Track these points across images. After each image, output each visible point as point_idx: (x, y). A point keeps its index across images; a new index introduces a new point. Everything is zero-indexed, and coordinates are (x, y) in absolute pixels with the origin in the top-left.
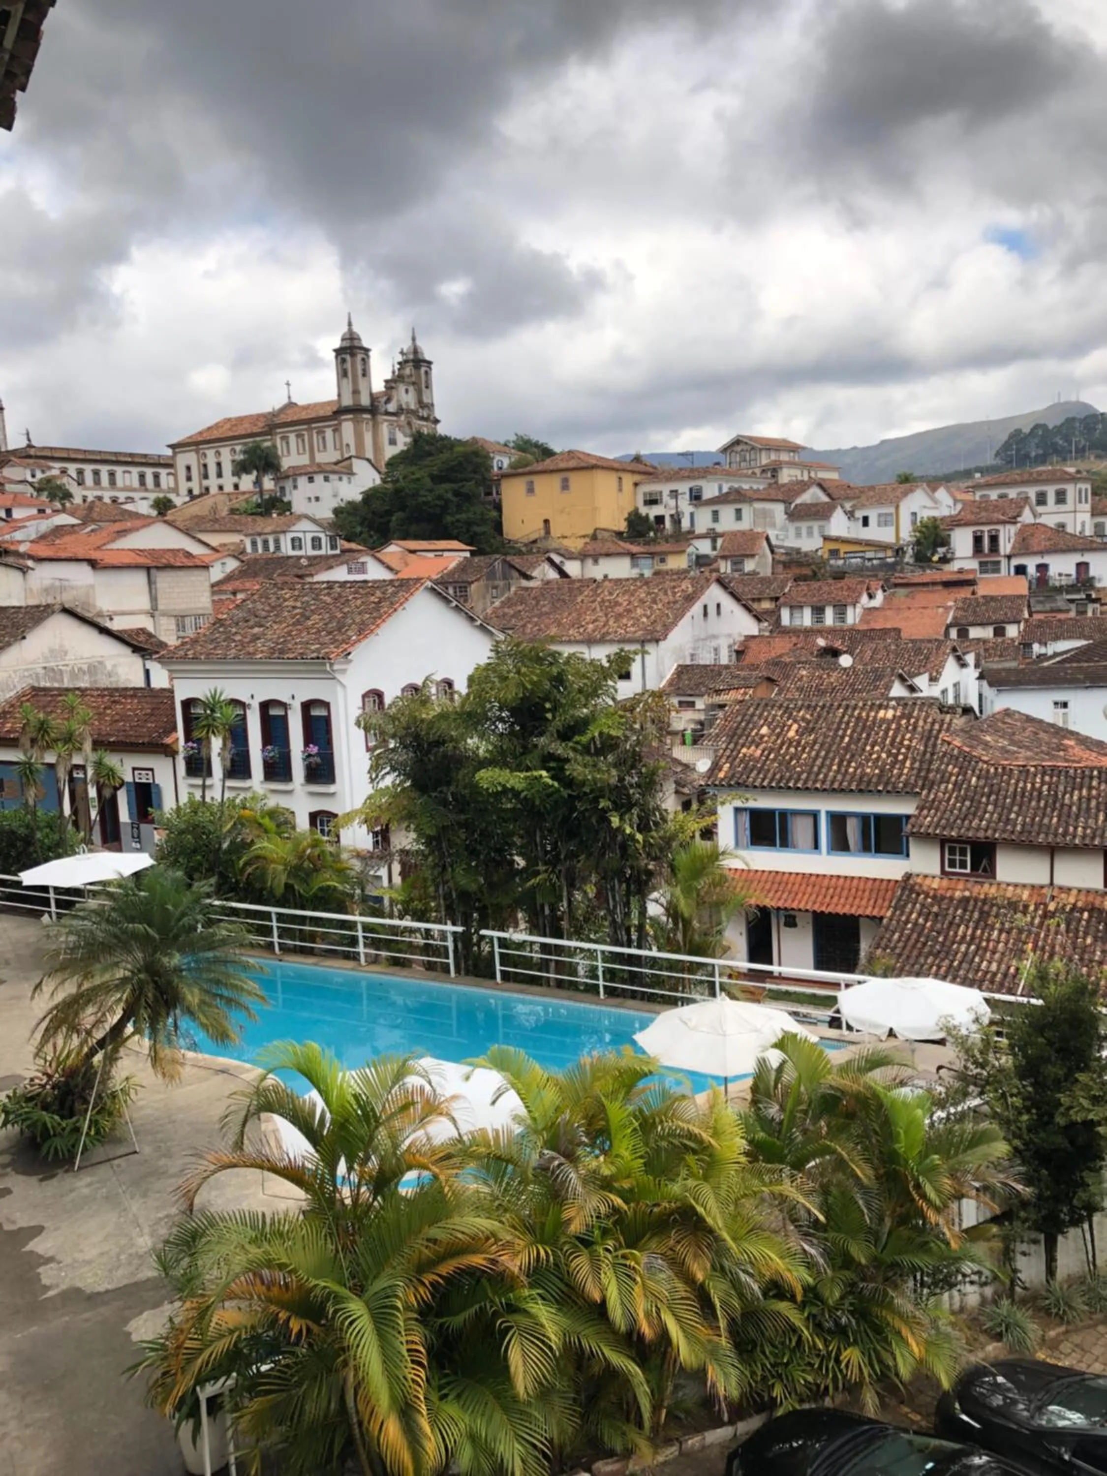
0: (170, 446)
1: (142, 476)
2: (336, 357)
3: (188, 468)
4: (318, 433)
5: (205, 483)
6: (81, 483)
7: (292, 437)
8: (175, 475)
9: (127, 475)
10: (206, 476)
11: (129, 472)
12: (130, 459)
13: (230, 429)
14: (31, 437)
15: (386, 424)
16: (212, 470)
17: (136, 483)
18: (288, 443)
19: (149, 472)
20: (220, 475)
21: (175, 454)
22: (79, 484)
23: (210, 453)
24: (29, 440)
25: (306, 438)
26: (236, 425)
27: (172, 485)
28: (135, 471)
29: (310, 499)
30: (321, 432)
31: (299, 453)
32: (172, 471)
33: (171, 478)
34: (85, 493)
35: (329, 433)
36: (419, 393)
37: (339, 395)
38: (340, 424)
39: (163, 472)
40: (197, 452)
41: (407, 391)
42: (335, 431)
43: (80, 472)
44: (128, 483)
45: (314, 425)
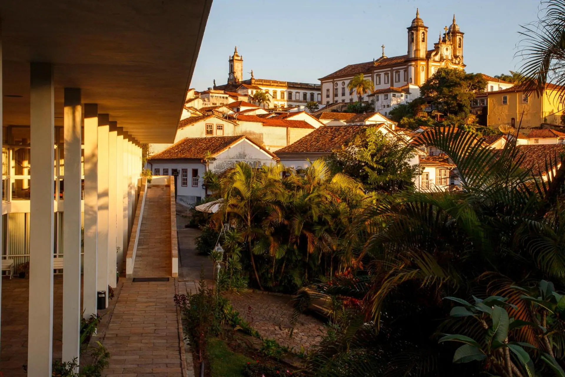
0: (319, 79)
1: (305, 95)
2: (408, 32)
3: (328, 90)
4: (396, 72)
5: (336, 99)
6: (274, 97)
7: (382, 75)
8: (321, 94)
9: (297, 94)
10: (336, 95)
11: (299, 93)
12: (300, 86)
13: (351, 71)
14: (253, 74)
15: (433, 67)
16: (340, 92)
17: (301, 98)
18: (380, 78)
19: (309, 92)
20: (343, 94)
21: (322, 83)
22: (273, 98)
23: (340, 83)
24: (252, 76)
25: (390, 74)
26: (353, 69)
27: (320, 100)
28: (302, 92)
29: (384, 106)
30: (398, 72)
31: (385, 83)
32: (320, 92)
33: (320, 96)
34: (276, 103)
35: (402, 72)
36: (454, 50)
37: (408, 52)
38: (408, 68)
39: (316, 93)
40: (333, 82)
41: (447, 49)
42: (405, 71)
43: (275, 92)
44: (297, 98)
45: (394, 68)
